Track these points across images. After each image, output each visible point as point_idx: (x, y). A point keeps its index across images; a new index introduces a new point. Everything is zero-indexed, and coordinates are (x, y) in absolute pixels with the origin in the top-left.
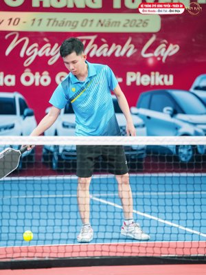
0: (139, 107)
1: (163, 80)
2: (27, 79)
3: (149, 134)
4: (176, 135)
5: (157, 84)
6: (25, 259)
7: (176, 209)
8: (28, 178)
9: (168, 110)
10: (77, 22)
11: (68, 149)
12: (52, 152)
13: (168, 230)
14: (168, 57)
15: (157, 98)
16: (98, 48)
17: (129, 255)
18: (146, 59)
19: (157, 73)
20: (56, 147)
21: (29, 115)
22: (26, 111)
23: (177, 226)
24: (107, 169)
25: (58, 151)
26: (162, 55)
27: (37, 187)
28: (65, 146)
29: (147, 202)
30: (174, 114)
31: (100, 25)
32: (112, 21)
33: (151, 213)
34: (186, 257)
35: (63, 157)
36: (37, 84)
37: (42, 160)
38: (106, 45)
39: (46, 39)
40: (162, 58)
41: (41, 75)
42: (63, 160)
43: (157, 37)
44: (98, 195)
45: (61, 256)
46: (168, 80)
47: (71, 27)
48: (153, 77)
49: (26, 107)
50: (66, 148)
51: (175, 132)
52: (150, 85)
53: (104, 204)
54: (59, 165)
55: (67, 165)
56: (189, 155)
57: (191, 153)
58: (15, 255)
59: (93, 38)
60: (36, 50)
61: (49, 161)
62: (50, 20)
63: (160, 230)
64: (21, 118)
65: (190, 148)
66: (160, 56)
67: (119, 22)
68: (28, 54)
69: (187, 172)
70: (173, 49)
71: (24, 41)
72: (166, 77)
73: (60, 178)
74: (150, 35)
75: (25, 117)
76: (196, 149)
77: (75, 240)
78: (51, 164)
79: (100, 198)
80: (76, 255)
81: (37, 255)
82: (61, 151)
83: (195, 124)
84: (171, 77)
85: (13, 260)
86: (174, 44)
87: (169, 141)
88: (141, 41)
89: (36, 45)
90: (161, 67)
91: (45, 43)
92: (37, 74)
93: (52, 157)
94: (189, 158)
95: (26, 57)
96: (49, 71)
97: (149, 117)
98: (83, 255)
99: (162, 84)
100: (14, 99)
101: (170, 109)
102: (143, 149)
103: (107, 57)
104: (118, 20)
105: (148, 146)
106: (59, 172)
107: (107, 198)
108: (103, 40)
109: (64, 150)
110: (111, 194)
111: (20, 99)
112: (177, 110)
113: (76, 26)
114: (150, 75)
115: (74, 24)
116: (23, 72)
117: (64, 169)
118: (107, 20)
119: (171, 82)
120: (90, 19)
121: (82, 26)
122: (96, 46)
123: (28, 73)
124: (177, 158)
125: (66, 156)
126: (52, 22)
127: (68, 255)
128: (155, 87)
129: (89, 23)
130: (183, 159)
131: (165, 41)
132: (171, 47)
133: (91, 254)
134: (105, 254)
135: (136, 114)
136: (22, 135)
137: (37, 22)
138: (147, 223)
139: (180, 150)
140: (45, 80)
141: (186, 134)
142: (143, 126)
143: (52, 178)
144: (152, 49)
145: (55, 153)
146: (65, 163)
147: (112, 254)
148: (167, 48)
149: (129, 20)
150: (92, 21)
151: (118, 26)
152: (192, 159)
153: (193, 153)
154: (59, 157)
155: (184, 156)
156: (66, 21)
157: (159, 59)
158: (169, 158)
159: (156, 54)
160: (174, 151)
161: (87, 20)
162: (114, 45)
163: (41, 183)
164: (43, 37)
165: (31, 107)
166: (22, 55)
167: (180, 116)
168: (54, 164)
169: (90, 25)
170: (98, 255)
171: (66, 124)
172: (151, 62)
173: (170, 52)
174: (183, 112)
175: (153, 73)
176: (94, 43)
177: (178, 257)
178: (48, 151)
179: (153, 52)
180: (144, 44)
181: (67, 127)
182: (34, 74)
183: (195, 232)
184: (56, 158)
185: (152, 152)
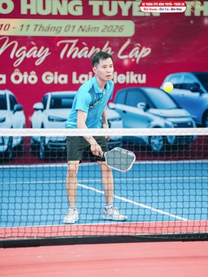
0: (116, 103)
1: (137, 78)
2: (17, 78)
3: (125, 127)
4: (148, 127)
5: (132, 82)
6: (16, 239)
7: (149, 193)
8: (18, 166)
9: (141, 105)
10: (61, 28)
11: (53, 140)
12: (39, 143)
13: (142, 212)
14: (141, 59)
15: (132, 95)
16: (79, 51)
17: (108, 234)
18: (122, 61)
19: (132, 73)
20: (43, 138)
21: (19, 110)
22: (16, 107)
23: (150, 208)
24: (89, 158)
25: (44, 141)
26: (136, 56)
27: (27, 174)
28: (51, 137)
29: (124, 187)
30: (147, 108)
31: (81, 30)
32: (91, 27)
33: (127, 197)
34: (157, 236)
35: (49, 147)
36: (25, 82)
37: (31, 150)
38: (86, 48)
39: (33, 43)
40: (136, 59)
41: (29, 74)
42: (49, 150)
43: (131, 41)
44: (80, 181)
45: (47, 235)
46: (142, 79)
47: (55, 32)
48: (128, 76)
49: (16, 103)
50: (52, 139)
51: (148, 124)
52: (125, 83)
53: (86, 189)
54: (46, 154)
55: (53, 154)
56: (160, 144)
57: (162, 143)
58: (7, 235)
59: (75, 42)
60: (24, 52)
61: (37, 151)
62: (37, 26)
63: (135, 212)
64: (11, 112)
65: (161, 138)
66: (134, 57)
67: (98, 28)
68: (17, 56)
69: (158, 160)
70: (146, 52)
71: (14, 44)
72: (139, 76)
73: (46, 166)
74: (125, 39)
75: (15, 111)
76: (167, 140)
77: (60, 221)
78: (39, 153)
79: (82, 183)
80: (61, 235)
81: (26, 235)
82: (47, 142)
83: (165, 118)
84: (144, 76)
85: (6, 239)
86: (146, 47)
87: (143, 133)
88: (117, 44)
89: (24, 48)
90: (135, 67)
91: (33, 46)
92: (26, 73)
93: (39, 147)
94: (160, 147)
95: (15, 58)
96: (36, 71)
97: (124, 112)
98: (67, 235)
99: (136, 82)
100: (5, 95)
101: (144, 104)
102: (119, 140)
103: (87, 58)
104: (97, 26)
105: (124, 137)
106: (46, 161)
107: (88, 184)
108: (84, 43)
109: (50, 141)
110: (92, 180)
111: (10, 96)
112: (150, 105)
113: (59, 31)
114: (125, 74)
115: (58, 29)
116: (12, 72)
117: (50, 157)
118: (87, 26)
119: (144, 81)
120: (72, 25)
121: (65, 31)
122: (77, 49)
123: (17, 73)
124: (149, 148)
125: (52, 146)
126: (38, 27)
127: (54, 235)
128: (130, 85)
129: (71, 29)
130: (155, 148)
131: (139, 44)
132: (144, 49)
133: (74, 234)
134: (87, 234)
135: (114, 109)
136: (12, 127)
137: (25, 28)
138: (123, 206)
139: (152, 141)
140: (33, 79)
141: (157, 127)
142: (120, 119)
143: (40, 166)
144: (127, 51)
145: (42, 144)
146: (51, 152)
147: (93, 234)
148: (140, 51)
149: (106, 26)
150: (74, 26)
151: (97, 31)
152: (163, 149)
153: (164, 143)
154: (46, 146)
155: (156, 146)
156: (51, 26)
157: (133, 60)
158: (143, 148)
159: (131, 56)
160: (147, 141)
161: (70, 26)
162: (94, 48)
163: (30, 170)
164: (30, 41)
165: (20, 103)
166: (12, 56)
167: (152, 110)
168: (41, 154)
169: (73, 30)
170: (80, 234)
171: (51, 118)
172: (126, 62)
173: (143, 54)
174: (155, 107)
175: (128, 73)
176: (76, 46)
177: (151, 236)
178: (35, 142)
179: (128, 54)
180: (120, 47)
181: (53, 120)
182: (23, 74)
183: (165, 213)
184: (43, 148)
185: (128, 142)
